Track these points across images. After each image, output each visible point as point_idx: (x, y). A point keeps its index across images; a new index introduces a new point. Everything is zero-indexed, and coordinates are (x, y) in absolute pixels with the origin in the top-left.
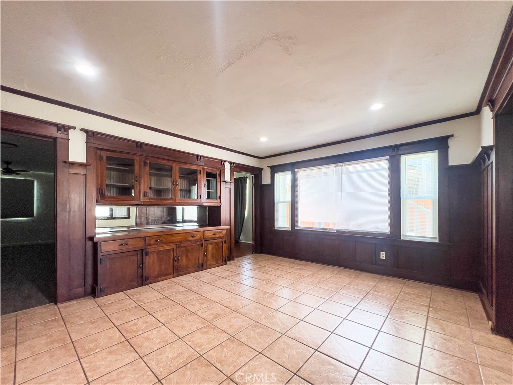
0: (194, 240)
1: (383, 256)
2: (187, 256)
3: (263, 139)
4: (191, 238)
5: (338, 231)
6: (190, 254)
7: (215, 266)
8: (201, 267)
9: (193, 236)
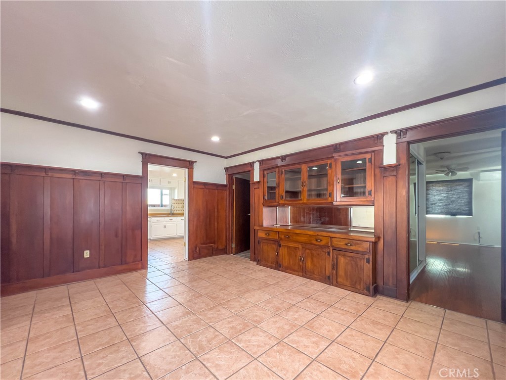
0: (319, 245)
2: (312, 259)
4: (315, 242)
6: (315, 259)
7: (349, 288)
8: (329, 280)
9: (317, 240)
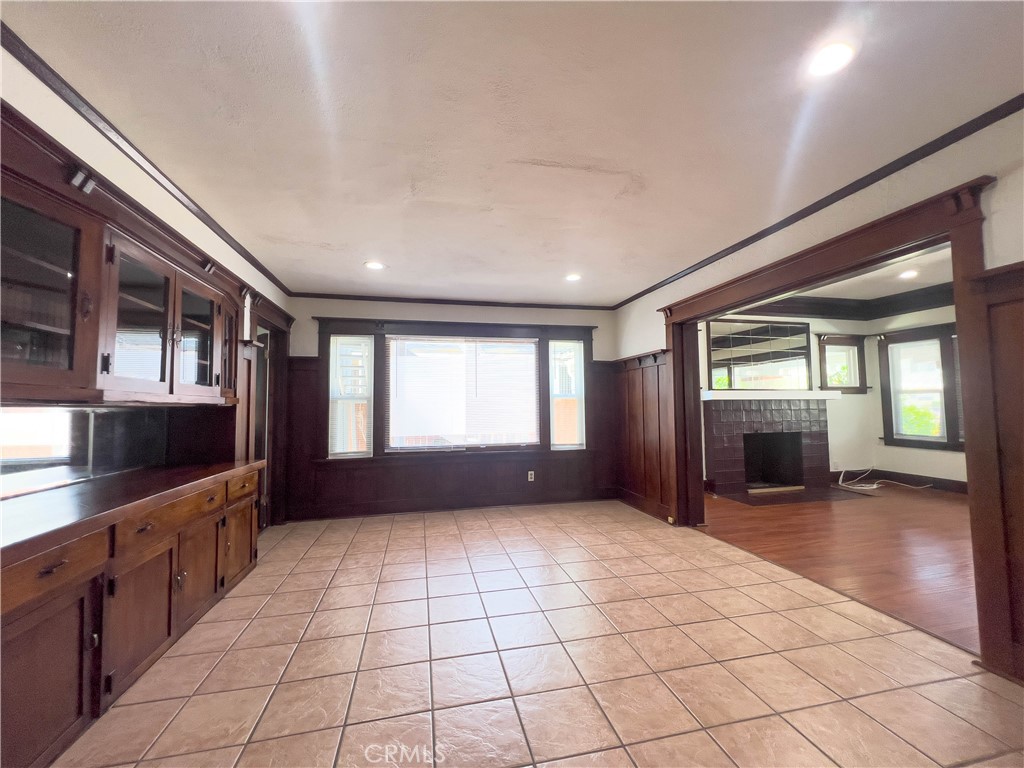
0: (210, 513)
1: (531, 476)
3: (375, 265)
4: (207, 506)
5: (469, 449)
6: (201, 559)
7: (240, 576)
9: (211, 501)
